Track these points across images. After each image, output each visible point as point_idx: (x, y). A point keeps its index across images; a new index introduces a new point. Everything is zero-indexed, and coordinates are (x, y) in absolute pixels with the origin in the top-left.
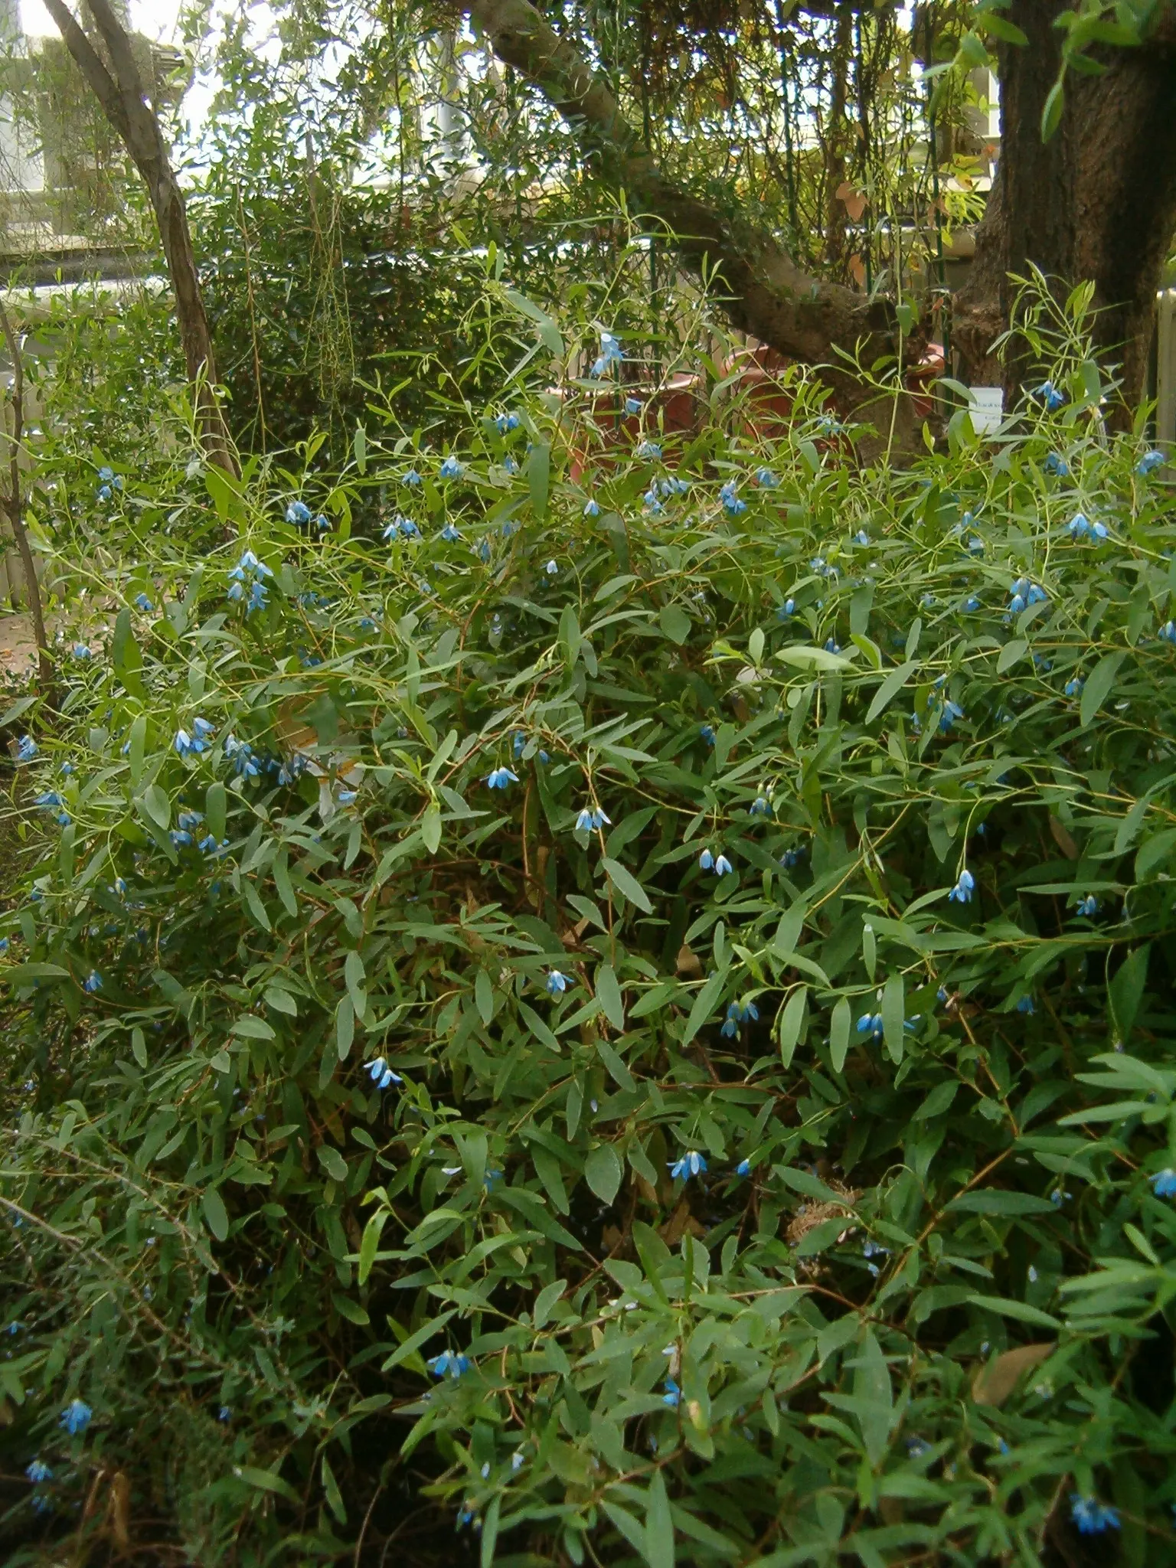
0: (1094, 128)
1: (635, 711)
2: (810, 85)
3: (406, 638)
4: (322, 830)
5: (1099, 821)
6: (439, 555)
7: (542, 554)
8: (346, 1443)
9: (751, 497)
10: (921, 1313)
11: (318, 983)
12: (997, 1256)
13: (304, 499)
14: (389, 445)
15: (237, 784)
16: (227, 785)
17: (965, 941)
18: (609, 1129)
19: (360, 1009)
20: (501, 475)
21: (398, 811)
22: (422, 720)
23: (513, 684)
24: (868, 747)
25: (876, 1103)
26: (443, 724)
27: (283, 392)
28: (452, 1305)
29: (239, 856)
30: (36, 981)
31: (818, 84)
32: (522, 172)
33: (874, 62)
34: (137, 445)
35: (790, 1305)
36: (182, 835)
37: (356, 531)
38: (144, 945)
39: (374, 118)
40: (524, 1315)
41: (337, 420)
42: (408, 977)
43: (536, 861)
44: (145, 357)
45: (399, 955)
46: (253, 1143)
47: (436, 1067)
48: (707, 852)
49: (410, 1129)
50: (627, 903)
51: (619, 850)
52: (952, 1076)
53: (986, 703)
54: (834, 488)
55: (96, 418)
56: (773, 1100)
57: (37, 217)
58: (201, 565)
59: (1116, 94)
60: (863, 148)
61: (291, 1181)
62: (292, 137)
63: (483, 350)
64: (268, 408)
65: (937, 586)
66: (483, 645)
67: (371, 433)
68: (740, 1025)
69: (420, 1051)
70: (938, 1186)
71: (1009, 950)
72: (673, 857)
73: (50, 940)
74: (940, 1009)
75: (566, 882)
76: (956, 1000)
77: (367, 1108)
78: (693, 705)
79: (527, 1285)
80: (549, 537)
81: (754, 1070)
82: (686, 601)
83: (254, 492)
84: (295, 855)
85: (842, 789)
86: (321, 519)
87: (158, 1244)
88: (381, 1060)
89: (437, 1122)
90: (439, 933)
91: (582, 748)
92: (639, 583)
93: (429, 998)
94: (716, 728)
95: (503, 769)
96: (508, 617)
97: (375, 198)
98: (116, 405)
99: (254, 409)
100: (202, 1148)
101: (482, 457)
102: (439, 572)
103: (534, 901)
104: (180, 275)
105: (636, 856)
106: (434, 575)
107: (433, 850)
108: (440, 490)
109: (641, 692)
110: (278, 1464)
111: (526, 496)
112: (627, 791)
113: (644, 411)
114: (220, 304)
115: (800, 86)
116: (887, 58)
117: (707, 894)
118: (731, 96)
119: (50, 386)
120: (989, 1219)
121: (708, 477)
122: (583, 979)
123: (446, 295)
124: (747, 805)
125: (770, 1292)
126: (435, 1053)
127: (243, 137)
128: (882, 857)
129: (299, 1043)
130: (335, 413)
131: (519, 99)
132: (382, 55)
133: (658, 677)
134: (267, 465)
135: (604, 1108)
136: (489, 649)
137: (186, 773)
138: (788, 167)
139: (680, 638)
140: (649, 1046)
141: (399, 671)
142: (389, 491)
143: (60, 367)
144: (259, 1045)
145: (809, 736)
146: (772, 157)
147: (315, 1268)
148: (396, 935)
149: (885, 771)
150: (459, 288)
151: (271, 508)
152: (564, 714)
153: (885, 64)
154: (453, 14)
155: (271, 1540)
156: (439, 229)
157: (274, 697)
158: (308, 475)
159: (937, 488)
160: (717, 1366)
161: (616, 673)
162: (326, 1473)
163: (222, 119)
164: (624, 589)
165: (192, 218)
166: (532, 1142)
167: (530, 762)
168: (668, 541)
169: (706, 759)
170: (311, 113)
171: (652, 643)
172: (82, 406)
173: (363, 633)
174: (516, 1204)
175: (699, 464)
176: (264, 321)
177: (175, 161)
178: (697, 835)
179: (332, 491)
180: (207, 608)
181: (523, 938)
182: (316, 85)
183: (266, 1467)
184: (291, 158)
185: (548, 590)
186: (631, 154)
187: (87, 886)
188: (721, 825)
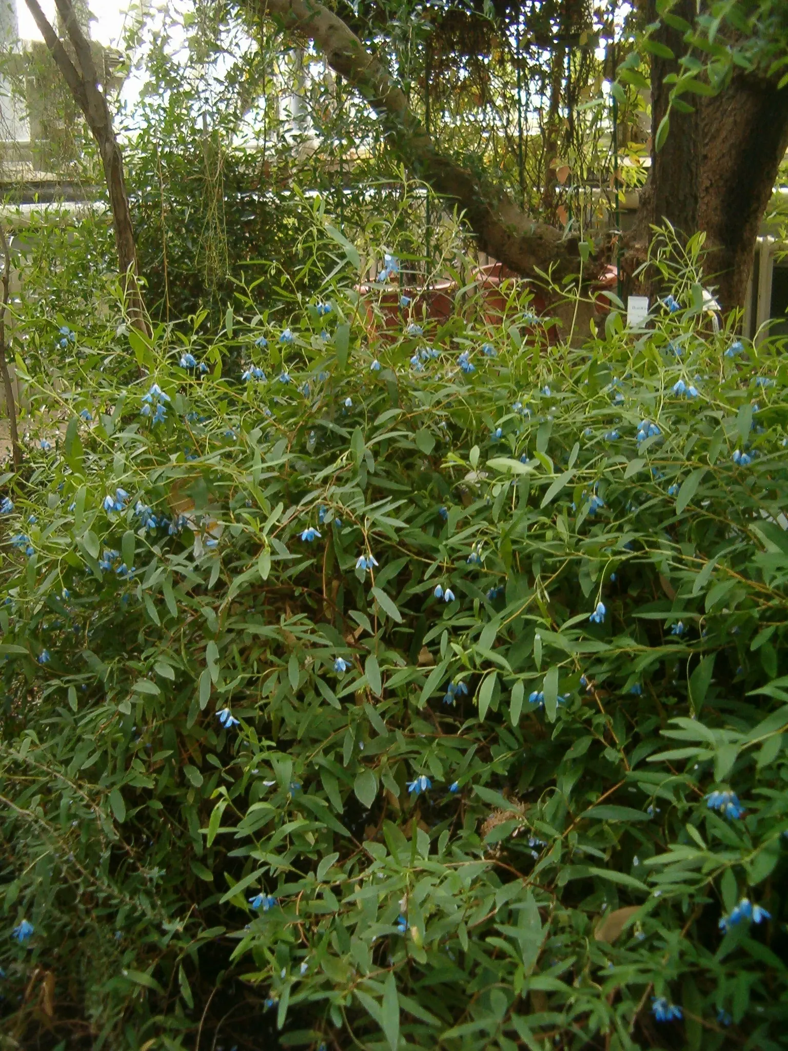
0: (718, 131)
1: (397, 495)
2: (536, 93)
3: (253, 444)
4: (195, 564)
5: (685, 575)
6: (277, 392)
7: (343, 393)
8: (195, 958)
9: (479, 363)
10: (562, 880)
11: (189, 661)
12: (614, 848)
13: (192, 353)
14: (248, 320)
15: (142, 532)
16: (136, 532)
17: (599, 647)
18: (370, 760)
19: (215, 677)
20: (319, 342)
21: (244, 554)
22: (262, 496)
23: (321, 475)
24: (544, 524)
25: (540, 749)
26: (275, 499)
27: (181, 281)
28: (265, 864)
29: (142, 578)
30: (7, 656)
31: (541, 92)
32: (344, 142)
33: (578, 80)
34: (83, 312)
35: (479, 872)
36: (105, 564)
37: (224, 374)
38: (77, 637)
39: (247, 104)
40: (311, 874)
41: (215, 302)
42: (246, 661)
43: (331, 590)
44: (91, 254)
45: (241, 646)
46: (144, 762)
47: (261, 717)
48: (439, 587)
49: (244, 756)
50: (388, 618)
51: (384, 584)
52: (587, 732)
53: (621, 498)
54: (530, 359)
55: (57, 293)
56: (476, 746)
57: (22, 158)
58: (124, 392)
59: (733, 109)
60: (569, 136)
61: (166, 787)
62: (194, 114)
63: (310, 261)
64: (171, 291)
65: (594, 423)
66: (303, 450)
67: (237, 311)
68: (456, 697)
69: (252, 707)
70: (577, 802)
71: (627, 654)
72: (418, 589)
73: (17, 630)
74: (583, 691)
75: (350, 603)
76: (594, 686)
77: (217, 742)
78: (436, 494)
79: (314, 857)
80: (348, 383)
81: (464, 726)
82: (434, 427)
83: (159, 346)
84: (177, 579)
85: (525, 549)
86: (202, 365)
87: (80, 825)
88: (227, 710)
89: (261, 750)
90: (267, 631)
91: (362, 518)
92: (404, 414)
93: (258, 672)
94: (449, 508)
95: (311, 529)
96: (320, 433)
97: (247, 156)
98: (70, 284)
99: (163, 292)
100: (110, 765)
101: (307, 330)
102: (277, 403)
103: (329, 615)
104: (117, 203)
105: (395, 588)
106: (274, 405)
107: (265, 578)
108: (280, 350)
109: (403, 484)
110: (151, 969)
111: (333, 356)
112: (392, 547)
113: (412, 304)
114: (142, 222)
115: (528, 94)
116: (587, 77)
117: (439, 615)
118: (484, 99)
119: (28, 271)
120: (610, 825)
121: (452, 348)
122: (358, 665)
123: (290, 221)
124: (465, 558)
125: (467, 863)
126: (262, 708)
127: (162, 112)
128: (550, 594)
129: (175, 699)
130: (214, 297)
131: (344, 96)
132: (255, 62)
133: (414, 475)
134: (169, 330)
135: (367, 747)
136: (307, 453)
137: (109, 524)
138: (519, 146)
139: (428, 449)
140: (398, 710)
141: (248, 465)
142: (247, 349)
143: (35, 260)
144: (150, 698)
145: (506, 514)
146: (509, 138)
147: (180, 843)
148: (240, 632)
149: (554, 539)
150: (300, 218)
151: (170, 357)
152: (352, 496)
153: (586, 82)
154: (303, 37)
155: (144, 1019)
156: (287, 179)
157: (168, 478)
158: (194, 337)
159: (596, 361)
160: (430, 908)
161: (388, 473)
162: (182, 975)
163: (148, 100)
164: (394, 418)
165: (127, 164)
166: (321, 767)
167: (329, 525)
168: (424, 388)
169: (442, 527)
170: (207, 99)
171: (411, 453)
172: (48, 285)
173: (227, 440)
174: (310, 805)
175: (447, 340)
176: (170, 234)
177: (116, 126)
178: (433, 576)
179: (210, 348)
180: (127, 420)
181: (321, 637)
182: (211, 81)
183: (143, 971)
184: (192, 128)
185: (346, 416)
186: (417, 135)
187: (43, 595)
188: (449, 570)
